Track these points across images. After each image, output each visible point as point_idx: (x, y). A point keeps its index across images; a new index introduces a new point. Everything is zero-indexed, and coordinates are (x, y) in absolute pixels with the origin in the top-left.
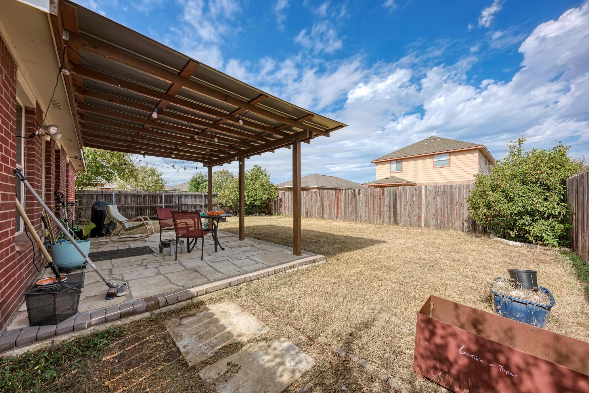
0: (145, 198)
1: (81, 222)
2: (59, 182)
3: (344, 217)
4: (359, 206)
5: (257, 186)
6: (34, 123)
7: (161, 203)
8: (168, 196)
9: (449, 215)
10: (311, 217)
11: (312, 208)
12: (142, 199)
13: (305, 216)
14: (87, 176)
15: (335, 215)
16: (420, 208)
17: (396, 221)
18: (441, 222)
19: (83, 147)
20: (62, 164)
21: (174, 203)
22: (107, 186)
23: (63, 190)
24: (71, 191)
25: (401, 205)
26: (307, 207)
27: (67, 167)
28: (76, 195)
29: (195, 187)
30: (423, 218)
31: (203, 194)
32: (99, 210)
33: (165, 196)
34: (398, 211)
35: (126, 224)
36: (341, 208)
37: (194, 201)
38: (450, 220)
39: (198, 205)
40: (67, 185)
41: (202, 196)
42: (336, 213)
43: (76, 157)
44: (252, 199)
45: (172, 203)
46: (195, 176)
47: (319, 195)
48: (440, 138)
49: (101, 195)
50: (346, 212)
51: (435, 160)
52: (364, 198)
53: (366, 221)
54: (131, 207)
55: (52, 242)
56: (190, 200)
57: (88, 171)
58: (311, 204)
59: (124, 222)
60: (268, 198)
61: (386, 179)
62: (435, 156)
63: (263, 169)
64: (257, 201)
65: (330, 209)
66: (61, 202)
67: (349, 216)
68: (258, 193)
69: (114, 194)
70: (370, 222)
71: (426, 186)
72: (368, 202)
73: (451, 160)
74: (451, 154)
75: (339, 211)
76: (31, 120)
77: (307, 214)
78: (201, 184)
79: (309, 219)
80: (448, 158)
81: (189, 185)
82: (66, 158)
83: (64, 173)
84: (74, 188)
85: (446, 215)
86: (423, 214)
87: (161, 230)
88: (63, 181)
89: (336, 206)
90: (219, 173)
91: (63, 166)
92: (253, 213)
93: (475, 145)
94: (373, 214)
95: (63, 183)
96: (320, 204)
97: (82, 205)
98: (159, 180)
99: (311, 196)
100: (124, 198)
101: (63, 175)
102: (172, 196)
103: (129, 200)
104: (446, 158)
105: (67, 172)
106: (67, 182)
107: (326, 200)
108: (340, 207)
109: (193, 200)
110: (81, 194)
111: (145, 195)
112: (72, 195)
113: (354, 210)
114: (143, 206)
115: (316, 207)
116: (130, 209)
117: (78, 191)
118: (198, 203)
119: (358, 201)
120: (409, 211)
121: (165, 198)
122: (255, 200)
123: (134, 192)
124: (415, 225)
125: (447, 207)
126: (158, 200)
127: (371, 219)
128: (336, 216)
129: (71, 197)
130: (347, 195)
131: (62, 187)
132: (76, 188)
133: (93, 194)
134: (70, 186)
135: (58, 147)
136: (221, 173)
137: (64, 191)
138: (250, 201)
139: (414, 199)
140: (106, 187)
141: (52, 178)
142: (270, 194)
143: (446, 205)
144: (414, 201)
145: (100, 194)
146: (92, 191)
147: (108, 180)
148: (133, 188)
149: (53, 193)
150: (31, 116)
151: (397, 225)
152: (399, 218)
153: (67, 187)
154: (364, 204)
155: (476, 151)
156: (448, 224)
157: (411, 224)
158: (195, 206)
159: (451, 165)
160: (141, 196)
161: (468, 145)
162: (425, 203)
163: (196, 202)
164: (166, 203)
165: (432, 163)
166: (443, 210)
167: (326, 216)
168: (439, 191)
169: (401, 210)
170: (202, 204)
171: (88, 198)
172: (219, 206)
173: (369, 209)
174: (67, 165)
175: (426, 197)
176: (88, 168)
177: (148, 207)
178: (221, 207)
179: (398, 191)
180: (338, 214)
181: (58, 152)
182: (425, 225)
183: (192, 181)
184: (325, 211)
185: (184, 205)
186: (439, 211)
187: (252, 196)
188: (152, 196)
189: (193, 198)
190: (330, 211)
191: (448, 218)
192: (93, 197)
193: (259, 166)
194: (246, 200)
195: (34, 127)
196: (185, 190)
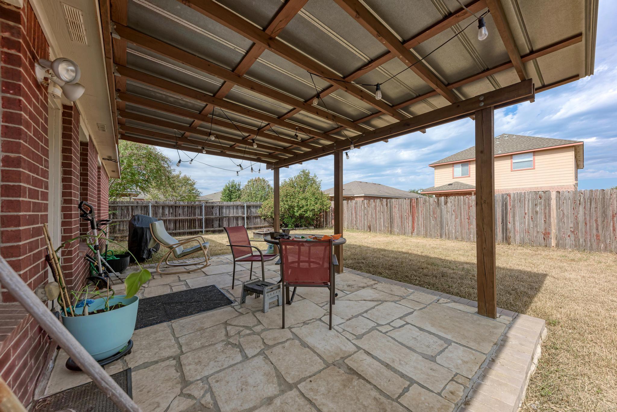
0: (184, 209)
1: (115, 237)
2: (87, 189)
3: (423, 232)
4: (447, 219)
5: (308, 195)
6: (20, 42)
7: (201, 215)
8: (208, 207)
9: (600, 232)
10: (375, 231)
11: (376, 220)
12: (180, 211)
13: (367, 230)
14: (120, 184)
15: (409, 229)
16: (547, 221)
17: (506, 239)
18: (585, 241)
19: (120, 141)
20: (91, 164)
21: (214, 214)
22: (142, 196)
23: (93, 201)
24: (104, 202)
25: (514, 217)
26: (369, 218)
27: (99, 172)
28: (109, 206)
29: (228, 197)
30: (553, 235)
31: (245, 205)
32: (138, 228)
33: (205, 207)
34: (509, 226)
35: (177, 249)
36: (418, 221)
37: (236, 212)
38: (602, 238)
39: (240, 216)
40: (99, 194)
41: (244, 206)
42: (410, 227)
43: (110, 159)
44: (302, 210)
45: (212, 214)
46: (228, 185)
47: (387, 204)
48: (515, 136)
49: (137, 206)
50: (425, 227)
51: (514, 161)
52: (453, 208)
53: (456, 238)
54: (169, 220)
55: (66, 309)
56: (232, 211)
57: (123, 178)
58: (374, 216)
59: (174, 246)
60: (321, 209)
61: (449, 185)
62: (513, 156)
63: (311, 175)
64: (308, 212)
65: (402, 222)
66: (88, 220)
67: (431, 231)
68: (309, 203)
69: (150, 205)
70: (463, 239)
71: (558, 192)
72: (461, 213)
73: (536, 161)
74: (536, 153)
75: (415, 224)
76: (12, 34)
77: (370, 228)
78: (234, 193)
79: (373, 234)
80: (531, 159)
81: (221, 195)
82: (96, 158)
83: (95, 178)
84: (106, 199)
85: (594, 232)
86: (554, 231)
87: (235, 261)
88: (93, 189)
89: (410, 218)
90: (254, 181)
91: (93, 168)
92: (301, 226)
93: (570, 142)
94: (469, 229)
95: (92, 190)
96: (387, 216)
97: (116, 218)
98: (193, 190)
99: (375, 206)
100: (161, 210)
101: (93, 179)
102: (213, 207)
103: (167, 212)
104: (530, 158)
105: (99, 178)
106: (99, 191)
107: (396, 211)
108: (416, 219)
109: (235, 210)
110: (115, 205)
111: (184, 206)
112: (105, 207)
113: (439, 223)
114: (182, 219)
115: (382, 220)
116: (168, 223)
117: (111, 201)
118: (240, 214)
119: (444, 212)
120: (529, 225)
121: (205, 210)
122: (306, 211)
123: (172, 203)
124: (540, 245)
125: (596, 221)
126: (198, 211)
127: (465, 236)
128: (410, 231)
129: (104, 210)
130: (428, 204)
131: (92, 196)
132: (109, 198)
133: (127, 205)
134: (102, 195)
135: (85, 136)
136: (256, 181)
137: (95, 202)
138: (300, 212)
139: (538, 209)
140: (140, 197)
141: (73, 180)
142: (322, 204)
143: (594, 218)
144: (537, 212)
145: (135, 205)
146: (127, 202)
147: (143, 189)
148: (166, 198)
149: (75, 206)
150: (12, 23)
151: (509, 244)
152: (512, 235)
153: (99, 197)
154: (453, 217)
155: (572, 148)
156: (598, 244)
157: (532, 243)
158: (237, 218)
159: (536, 167)
160: (179, 207)
161: (559, 142)
162: (557, 215)
163: (238, 214)
164: (206, 215)
165: (510, 165)
166: (588, 225)
167: (396, 230)
168: (582, 198)
169: (514, 224)
170: (244, 216)
171: (122, 209)
172: (263, 217)
173: (461, 223)
174: (99, 168)
175: (558, 207)
176: (123, 175)
177: (187, 219)
178: (264, 219)
179: (510, 198)
180: (413, 228)
181: (84, 145)
182: (557, 245)
183: (225, 190)
184: (395, 225)
185: (225, 217)
186: (581, 226)
187: (303, 207)
188: (191, 207)
189: (235, 208)
190: (402, 225)
191: (597, 236)
192: (128, 209)
193: (307, 171)
194: (295, 211)
195: (19, 52)
196: (218, 200)
